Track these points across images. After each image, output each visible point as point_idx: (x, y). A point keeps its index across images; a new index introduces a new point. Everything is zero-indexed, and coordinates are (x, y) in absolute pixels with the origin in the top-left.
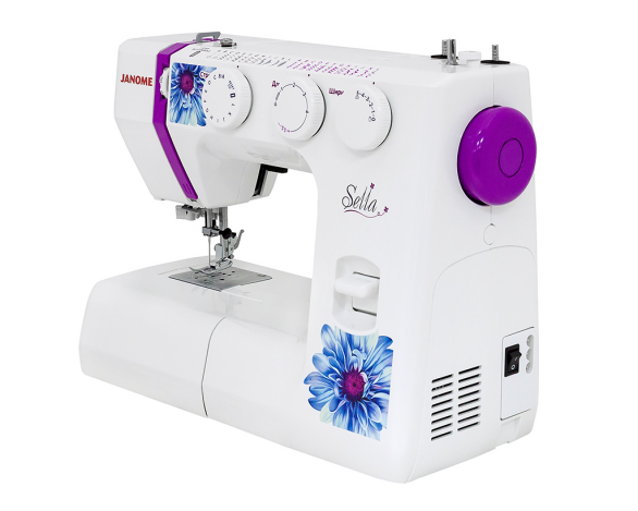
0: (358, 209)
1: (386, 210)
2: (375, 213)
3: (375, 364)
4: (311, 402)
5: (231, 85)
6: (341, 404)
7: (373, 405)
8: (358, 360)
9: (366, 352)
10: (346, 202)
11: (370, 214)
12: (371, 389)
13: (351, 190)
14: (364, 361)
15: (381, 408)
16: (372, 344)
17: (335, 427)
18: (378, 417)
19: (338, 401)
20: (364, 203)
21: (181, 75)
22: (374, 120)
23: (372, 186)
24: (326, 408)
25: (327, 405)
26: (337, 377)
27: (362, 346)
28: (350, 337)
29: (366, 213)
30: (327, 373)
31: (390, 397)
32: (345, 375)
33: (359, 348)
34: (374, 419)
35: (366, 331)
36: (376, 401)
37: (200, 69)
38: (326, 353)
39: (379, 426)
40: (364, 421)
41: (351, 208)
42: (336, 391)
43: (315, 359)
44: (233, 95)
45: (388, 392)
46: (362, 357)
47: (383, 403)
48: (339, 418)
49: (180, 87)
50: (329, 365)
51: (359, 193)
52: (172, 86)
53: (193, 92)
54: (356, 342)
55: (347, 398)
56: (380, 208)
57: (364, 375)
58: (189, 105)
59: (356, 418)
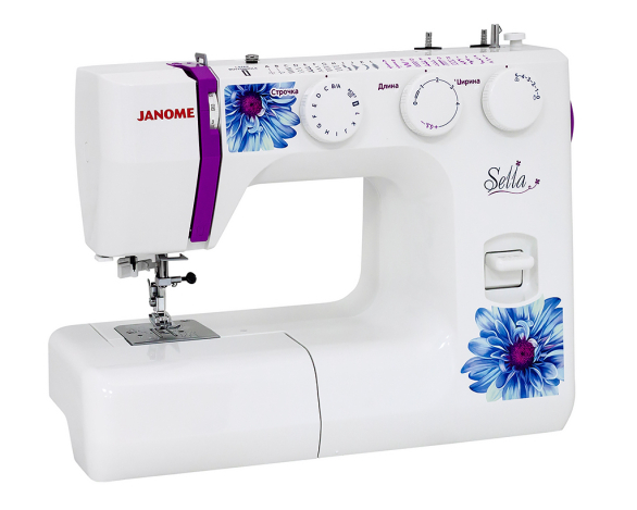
0: (505, 189)
1: (537, 182)
2: (526, 187)
3: (544, 327)
4: (472, 388)
5: (351, 94)
6: (509, 377)
7: (547, 364)
8: (523, 330)
9: (532, 319)
10: (489, 185)
11: (521, 189)
12: (543, 351)
13: (494, 173)
14: (531, 328)
15: (556, 364)
16: (538, 310)
17: (507, 401)
18: (554, 373)
19: (506, 375)
20: (511, 181)
21: (240, 97)
22: (538, 97)
23: (518, 164)
24: (493, 386)
25: (494, 383)
26: (502, 352)
27: (527, 314)
28: (511, 312)
29: (515, 190)
30: (488, 354)
31: (565, 352)
32: (510, 349)
33: (523, 318)
34: (550, 377)
35: (529, 300)
36: (550, 360)
37: (269, 87)
38: (484, 335)
39: (556, 381)
40: (538, 383)
41: (497, 189)
42: (503, 367)
43: (472, 346)
44: (356, 104)
45: (561, 348)
46: (528, 325)
47: (558, 359)
48: (510, 391)
49: (241, 110)
50: (489, 345)
51: (504, 173)
52: (227, 112)
53: (262, 113)
54: (519, 313)
55: (516, 369)
56: (530, 181)
57: (533, 342)
58: (259, 129)
59: (529, 384)
